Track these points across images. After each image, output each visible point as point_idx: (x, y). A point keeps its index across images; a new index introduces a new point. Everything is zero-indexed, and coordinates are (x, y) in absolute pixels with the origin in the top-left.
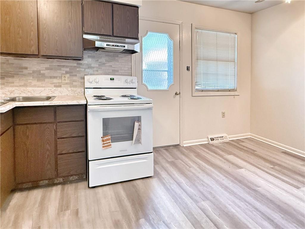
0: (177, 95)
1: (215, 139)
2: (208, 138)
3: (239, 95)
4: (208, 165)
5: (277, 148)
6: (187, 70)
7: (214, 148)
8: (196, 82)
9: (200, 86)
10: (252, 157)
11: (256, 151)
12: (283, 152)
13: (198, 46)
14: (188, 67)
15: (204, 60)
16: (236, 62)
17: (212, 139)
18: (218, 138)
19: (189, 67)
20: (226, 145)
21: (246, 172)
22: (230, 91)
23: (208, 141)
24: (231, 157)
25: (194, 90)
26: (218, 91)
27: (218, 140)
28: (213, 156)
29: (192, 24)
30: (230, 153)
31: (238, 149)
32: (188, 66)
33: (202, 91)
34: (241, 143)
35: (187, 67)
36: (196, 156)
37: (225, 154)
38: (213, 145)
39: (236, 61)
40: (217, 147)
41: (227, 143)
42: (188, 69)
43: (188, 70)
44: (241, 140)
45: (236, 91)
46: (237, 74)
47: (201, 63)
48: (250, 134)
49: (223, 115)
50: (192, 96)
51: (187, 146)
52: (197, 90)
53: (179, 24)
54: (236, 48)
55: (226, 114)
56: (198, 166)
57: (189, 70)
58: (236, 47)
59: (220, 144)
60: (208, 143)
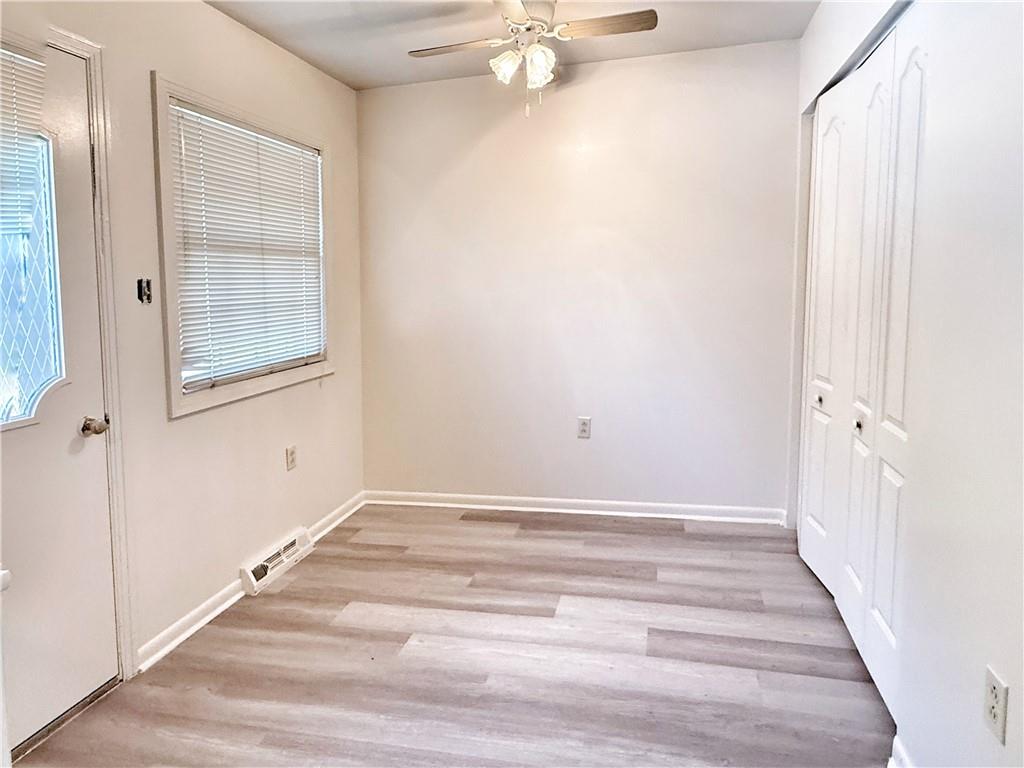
0: (97, 433)
1: (270, 566)
2: (242, 573)
3: (332, 374)
4: (298, 700)
5: (445, 511)
6: (140, 298)
7: (277, 607)
8: (185, 351)
9: (202, 365)
10: (410, 574)
11: (406, 548)
12: (464, 518)
13: (185, 181)
14: (144, 285)
15: (212, 247)
16: (321, 254)
17: (260, 572)
18: (278, 554)
19: (148, 283)
20: (311, 569)
21: (426, 644)
22: (306, 364)
23: (243, 589)
24: (353, 614)
25: (176, 390)
26: (271, 373)
27: (282, 561)
28: (297, 646)
29: (153, 73)
30: (345, 598)
31: (356, 568)
32: (145, 280)
33: (213, 386)
34: (354, 540)
35: (140, 282)
36: (226, 692)
37: (329, 613)
38: (266, 596)
39: (321, 250)
40: (286, 596)
41: (311, 559)
42: (143, 291)
43: (145, 298)
44: (347, 525)
45: (325, 360)
46: (327, 301)
47: (203, 261)
48: (363, 492)
49: (290, 459)
50: (170, 419)
51: (158, 662)
52: (191, 387)
53: (86, 55)
54: (320, 204)
55: (298, 455)
56: (260, 737)
57: (149, 298)
58: (320, 199)
59: (292, 578)
60: (247, 596)
